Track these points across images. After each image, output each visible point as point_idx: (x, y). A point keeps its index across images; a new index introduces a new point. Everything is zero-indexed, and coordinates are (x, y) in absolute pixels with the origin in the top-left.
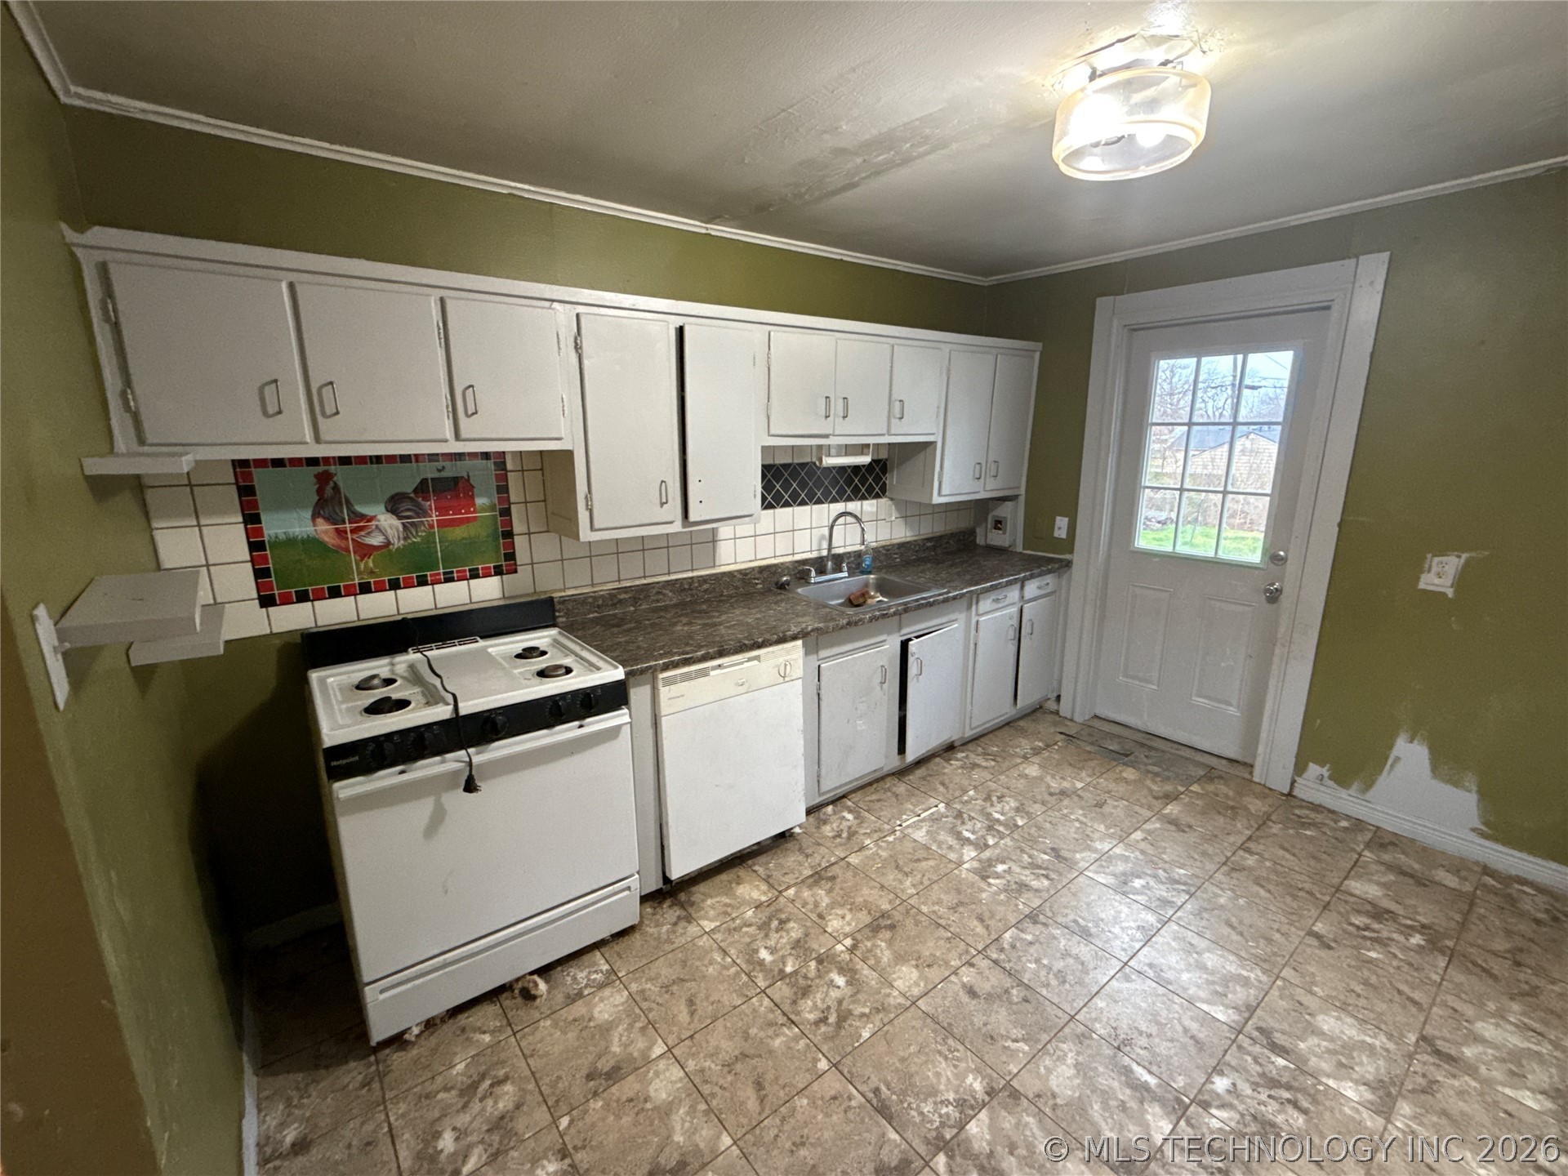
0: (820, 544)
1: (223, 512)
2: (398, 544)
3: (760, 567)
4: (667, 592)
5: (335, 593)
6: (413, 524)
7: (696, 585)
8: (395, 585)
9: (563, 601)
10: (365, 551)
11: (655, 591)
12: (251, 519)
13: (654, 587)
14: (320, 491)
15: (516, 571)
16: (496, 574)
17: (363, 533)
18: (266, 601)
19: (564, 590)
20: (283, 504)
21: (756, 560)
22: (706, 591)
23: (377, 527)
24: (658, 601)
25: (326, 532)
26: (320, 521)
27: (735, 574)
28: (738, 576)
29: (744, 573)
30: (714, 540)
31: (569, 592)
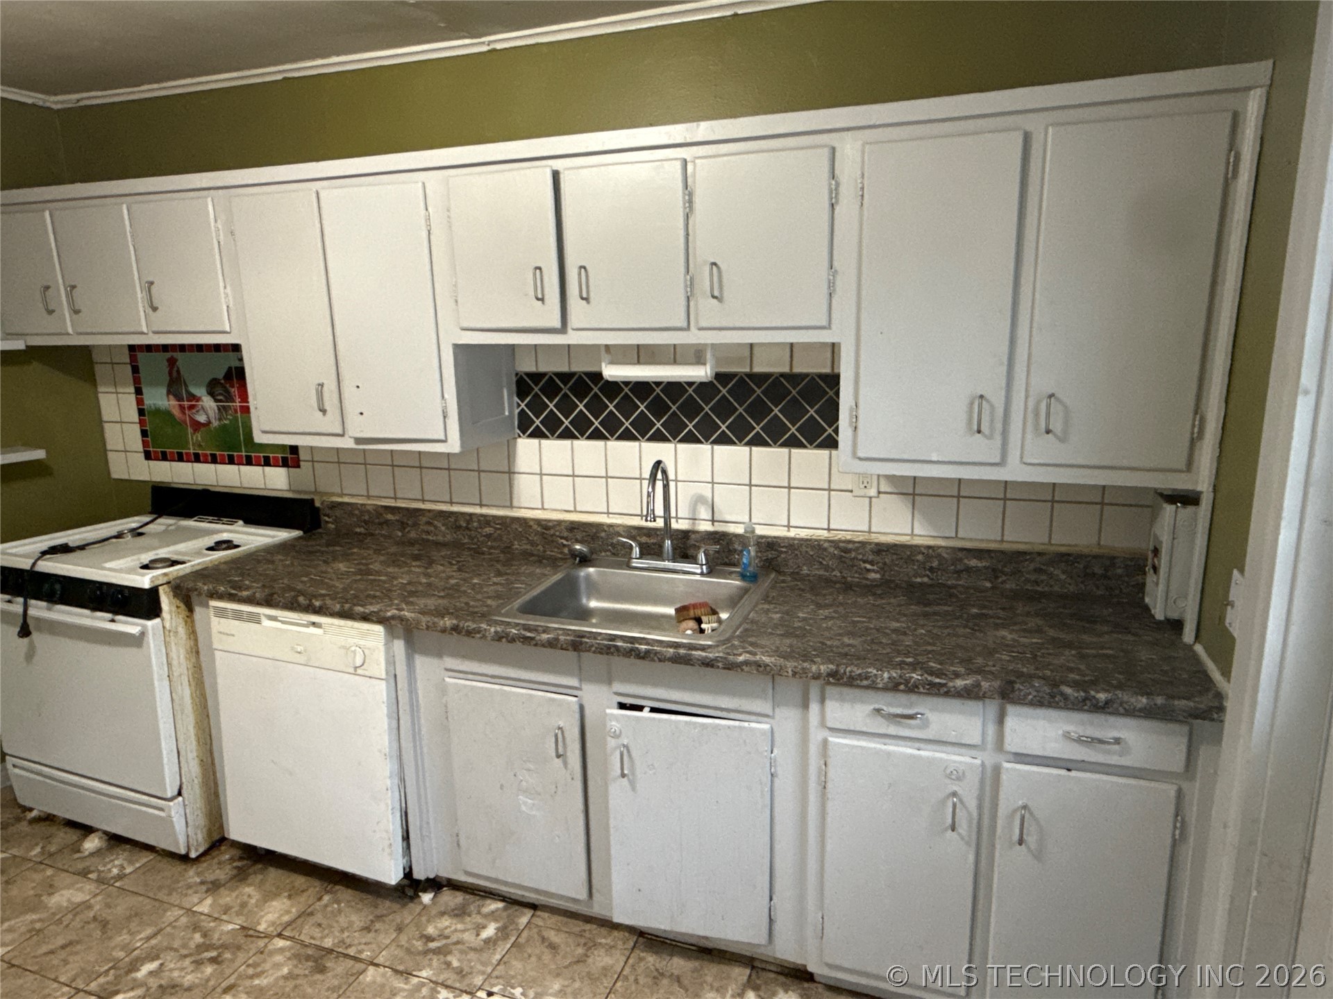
0: (694, 509)
1: (124, 385)
2: (215, 424)
5: (180, 458)
6: (224, 407)
8: (214, 460)
9: (334, 506)
10: (197, 426)
12: (138, 391)
14: (170, 373)
15: (299, 466)
16: (284, 466)
17: (194, 411)
18: (148, 456)
19: (342, 495)
20: (154, 383)
21: (575, 511)
22: (489, 536)
23: (202, 407)
24: (428, 533)
25: (174, 406)
26: (171, 397)
27: (531, 523)
28: (535, 527)
29: (544, 525)
30: (511, 473)
31: (346, 500)
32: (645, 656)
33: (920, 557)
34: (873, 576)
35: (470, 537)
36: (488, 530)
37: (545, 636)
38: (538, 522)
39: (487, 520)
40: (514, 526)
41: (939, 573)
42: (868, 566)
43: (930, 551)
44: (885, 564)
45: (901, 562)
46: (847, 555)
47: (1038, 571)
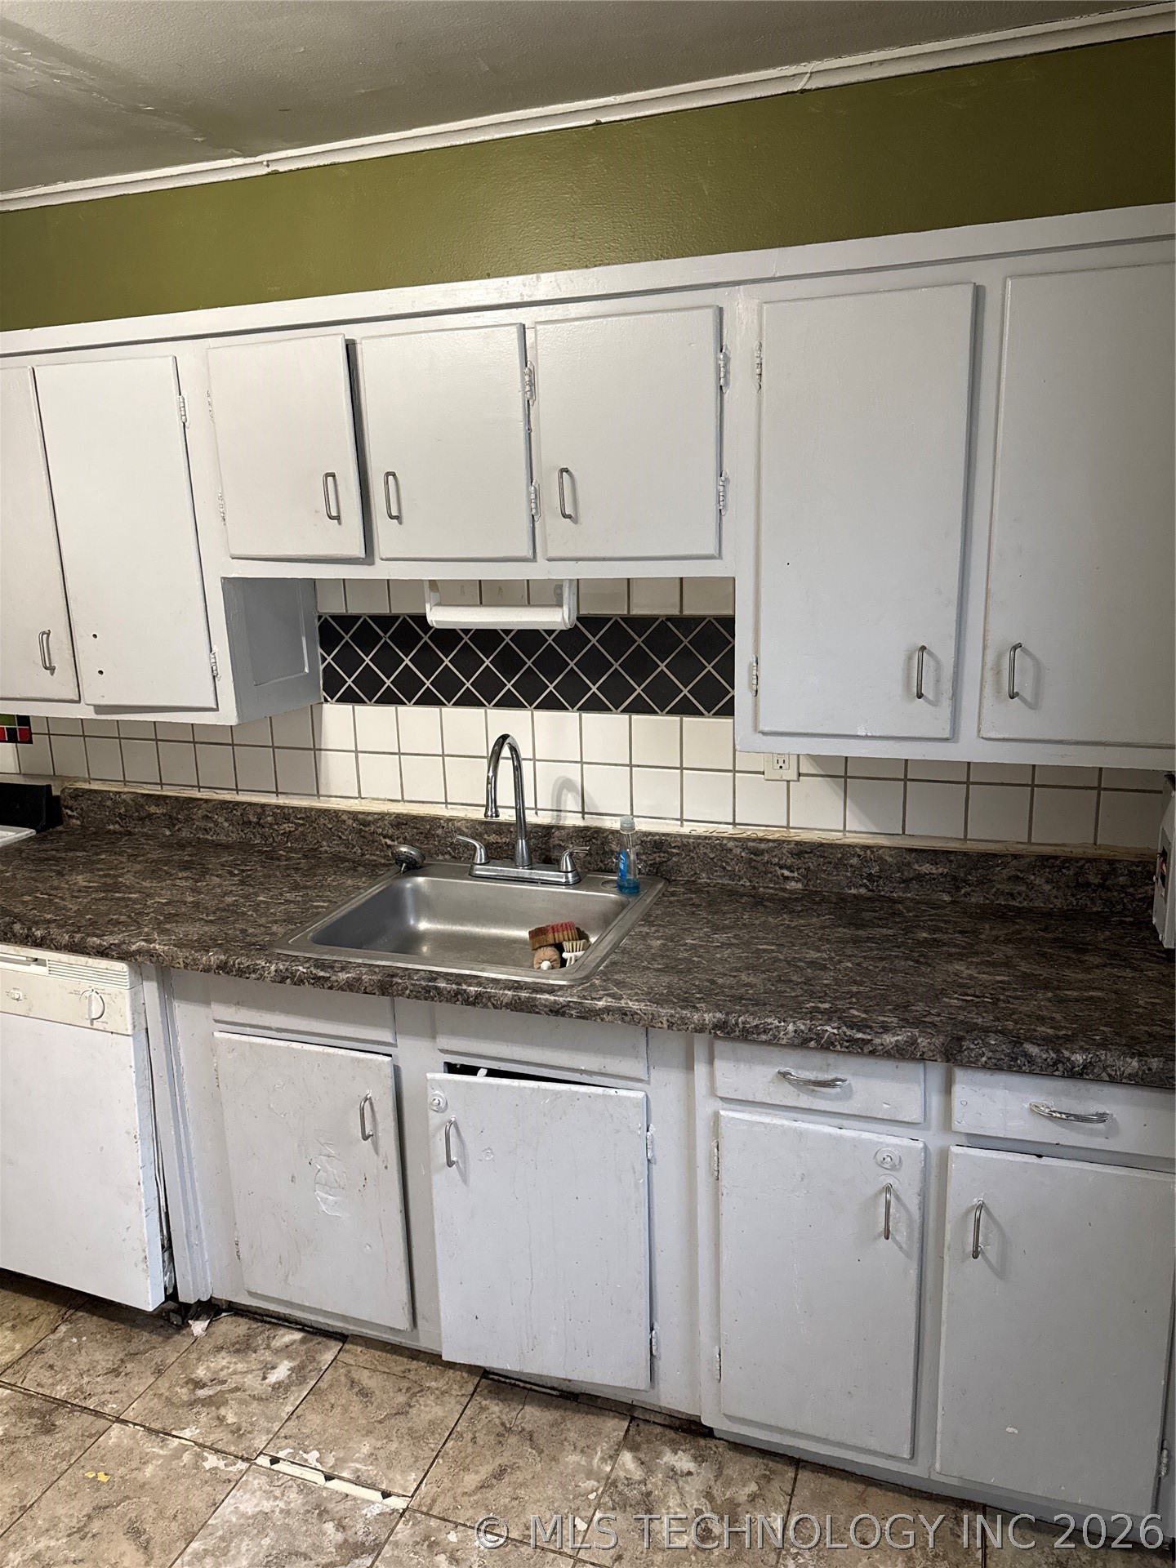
3: (398, 816)
4: (220, 820)
7: (269, 819)
22: (289, 834)
24: (205, 831)
27: (344, 817)
28: (350, 822)
29: (363, 821)
30: (316, 749)
31: (94, 786)
32: (475, 1001)
33: (854, 861)
34: (792, 885)
35: (263, 836)
36: (288, 827)
37: (343, 976)
38: (354, 815)
39: (284, 813)
40: (322, 821)
41: (881, 882)
42: (786, 873)
43: (868, 852)
44: (808, 869)
45: (830, 868)
46: (759, 858)
47: (1016, 879)
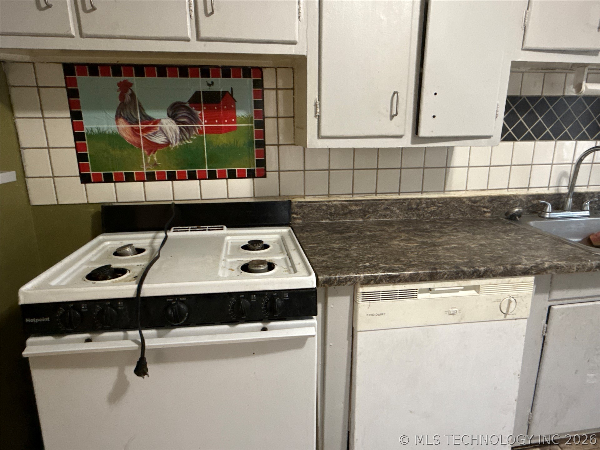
0: (560, 180)
1: (59, 109)
2: (175, 144)
3: (491, 197)
4: (395, 209)
5: (129, 178)
6: (187, 128)
7: (424, 205)
8: (172, 177)
9: (301, 205)
10: (152, 147)
11: (383, 207)
12: (76, 116)
13: (383, 204)
14: (122, 97)
15: (265, 176)
16: (249, 177)
17: (150, 133)
18: (85, 179)
19: (304, 196)
20: (98, 107)
21: (487, 189)
22: (433, 213)
23: (161, 128)
24: (385, 216)
25: (124, 130)
26: (121, 120)
27: (465, 200)
28: (467, 202)
29: (473, 201)
30: (447, 167)
31: (308, 199)
35: (418, 215)
36: (433, 208)
38: (469, 198)
39: (432, 202)
40: (453, 203)
